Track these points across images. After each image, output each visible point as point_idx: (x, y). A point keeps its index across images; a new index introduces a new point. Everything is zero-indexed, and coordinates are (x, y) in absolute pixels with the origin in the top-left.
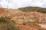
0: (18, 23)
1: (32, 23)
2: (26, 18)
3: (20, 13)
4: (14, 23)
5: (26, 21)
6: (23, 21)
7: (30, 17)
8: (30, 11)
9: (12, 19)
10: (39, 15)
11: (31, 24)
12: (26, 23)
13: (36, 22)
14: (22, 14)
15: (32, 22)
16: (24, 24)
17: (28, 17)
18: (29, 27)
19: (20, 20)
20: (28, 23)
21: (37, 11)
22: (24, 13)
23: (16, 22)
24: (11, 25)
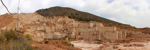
0: (36, 40)
1: (60, 39)
2: (50, 30)
3: (38, 21)
4: (29, 40)
5: (50, 36)
6: (44, 37)
7: (57, 28)
8: (57, 15)
9: (26, 33)
10: (72, 25)
11: (58, 41)
12: (49, 40)
13: (66, 37)
14: (42, 23)
15: (60, 37)
16: (46, 43)
17: (53, 28)
18: (54, 47)
19: (39, 35)
20: (54, 39)
21: (69, 17)
22: (46, 20)
23: (33, 39)
24: (25, 45)
